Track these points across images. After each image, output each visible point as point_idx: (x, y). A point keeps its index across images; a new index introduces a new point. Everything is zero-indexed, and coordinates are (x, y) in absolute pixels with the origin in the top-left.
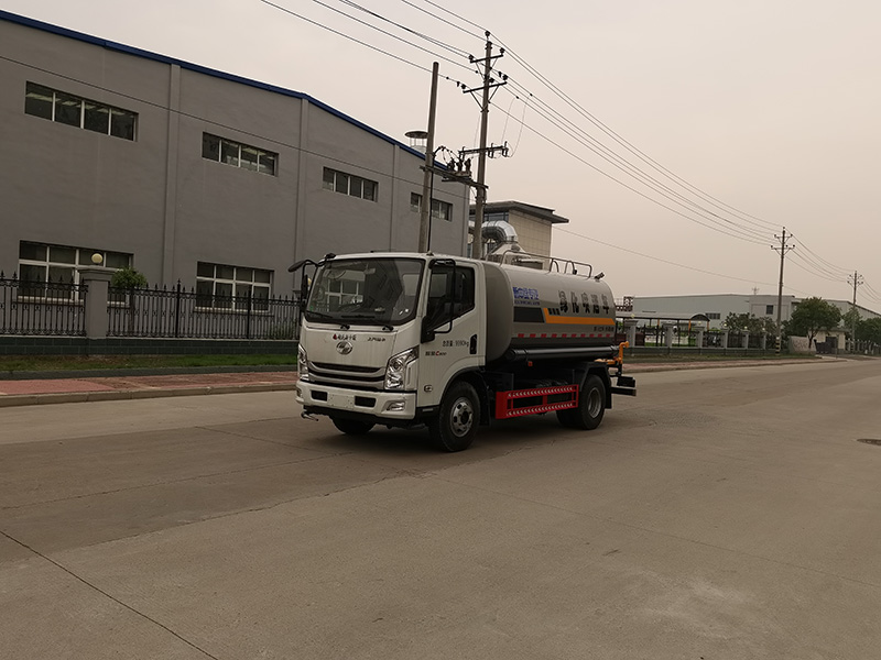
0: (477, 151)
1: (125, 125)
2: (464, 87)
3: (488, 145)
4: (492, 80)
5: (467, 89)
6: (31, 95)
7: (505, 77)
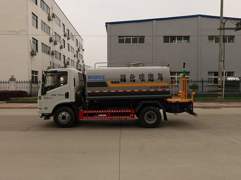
1: (142, 40)
6: (119, 38)
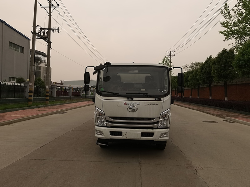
0: (47, 29)
2: (41, 5)
3: (51, 28)
4: (53, 5)
5: (42, 6)
7: (58, 5)
